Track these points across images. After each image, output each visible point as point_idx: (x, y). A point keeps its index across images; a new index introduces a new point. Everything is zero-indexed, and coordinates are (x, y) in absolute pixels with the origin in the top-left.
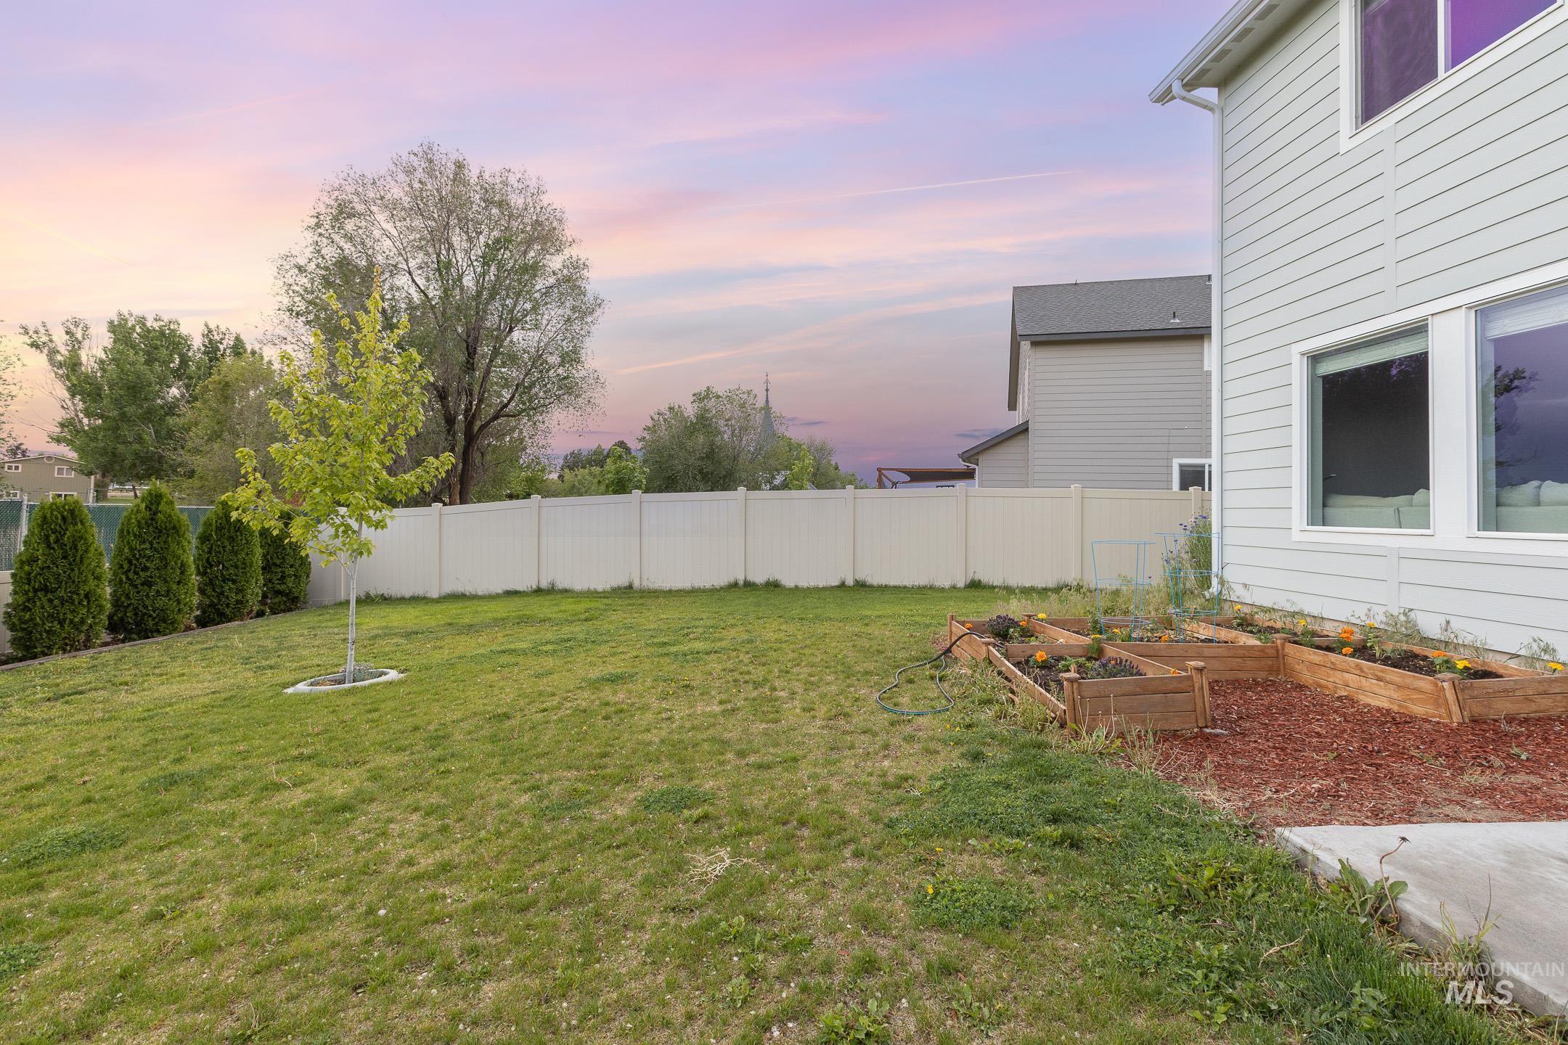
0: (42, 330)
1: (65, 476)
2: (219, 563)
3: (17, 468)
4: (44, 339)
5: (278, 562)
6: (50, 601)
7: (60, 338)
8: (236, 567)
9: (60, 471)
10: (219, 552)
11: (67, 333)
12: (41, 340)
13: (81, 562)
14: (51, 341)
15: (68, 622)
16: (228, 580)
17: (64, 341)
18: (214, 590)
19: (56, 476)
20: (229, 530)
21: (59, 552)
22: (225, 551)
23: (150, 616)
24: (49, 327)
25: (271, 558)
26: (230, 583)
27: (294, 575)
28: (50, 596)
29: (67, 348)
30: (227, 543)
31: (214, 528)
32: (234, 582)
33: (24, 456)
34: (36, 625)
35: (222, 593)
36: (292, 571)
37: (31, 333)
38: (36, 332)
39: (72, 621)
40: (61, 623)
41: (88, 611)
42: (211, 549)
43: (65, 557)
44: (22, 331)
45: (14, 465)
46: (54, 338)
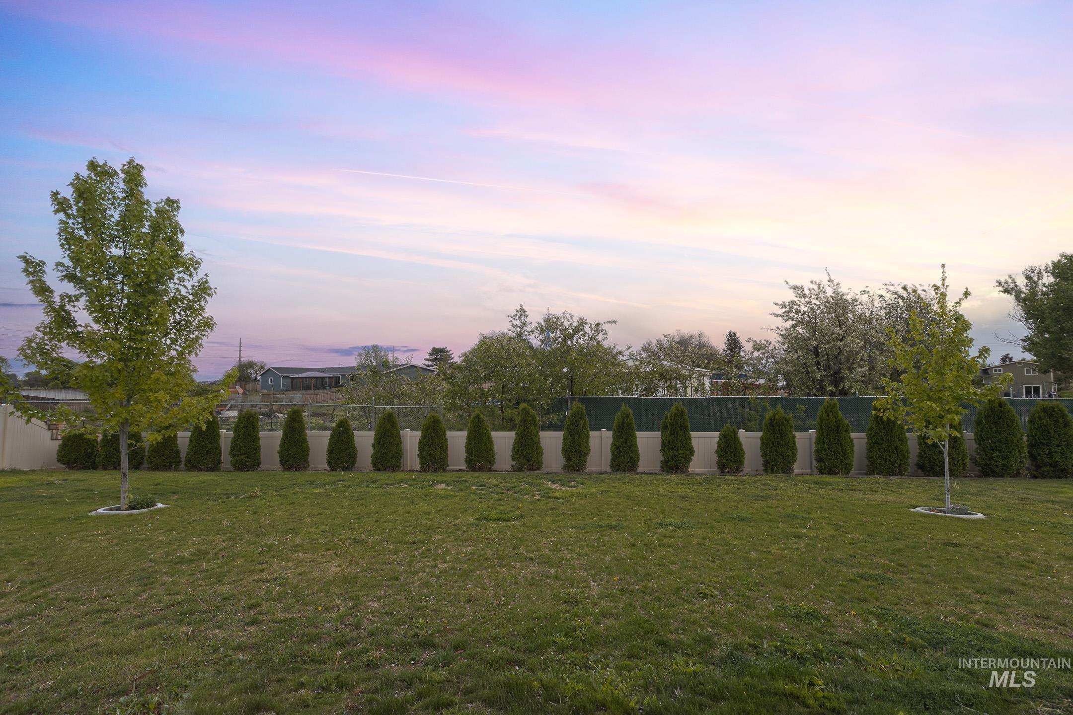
0: (1010, 280)
1: (1031, 374)
2: (989, 438)
3: (1000, 371)
4: (1012, 285)
5: (1045, 442)
6: (879, 449)
7: (1022, 282)
8: (1001, 442)
9: (1028, 371)
10: (988, 432)
11: (1027, 278)
12: (1010, 287)
13: (892, 431)
14: (1016, 286)
15: (887, 461)
16: (996, 450)
17: (1025, 284)
18: (986, 455)
19: (1025, 374)
20: (994, 417)
21: (882, 426)
22: (992, 431)
23: (937, 465)
24: (1013, 277)
25: (1038, 438)
26: (998, 453)
27: (1061, 453)
28: (879, 447)
29: (1028, 288)
30: (993, 426)
31: (983, 416)
32: (1000, 452)
33: (1011, 361)
34: (874, 460)
35: (992, 458)
36: (1059, 450)
37: (1003, 284)
38: (1006, 283)
39: (889, 461)
40: (885, 461)
41: (898, 456)
42: (983, 429)
43: (884, 428)
44: (997, 284)
45: (998, 369)
46: (1017, 284)
